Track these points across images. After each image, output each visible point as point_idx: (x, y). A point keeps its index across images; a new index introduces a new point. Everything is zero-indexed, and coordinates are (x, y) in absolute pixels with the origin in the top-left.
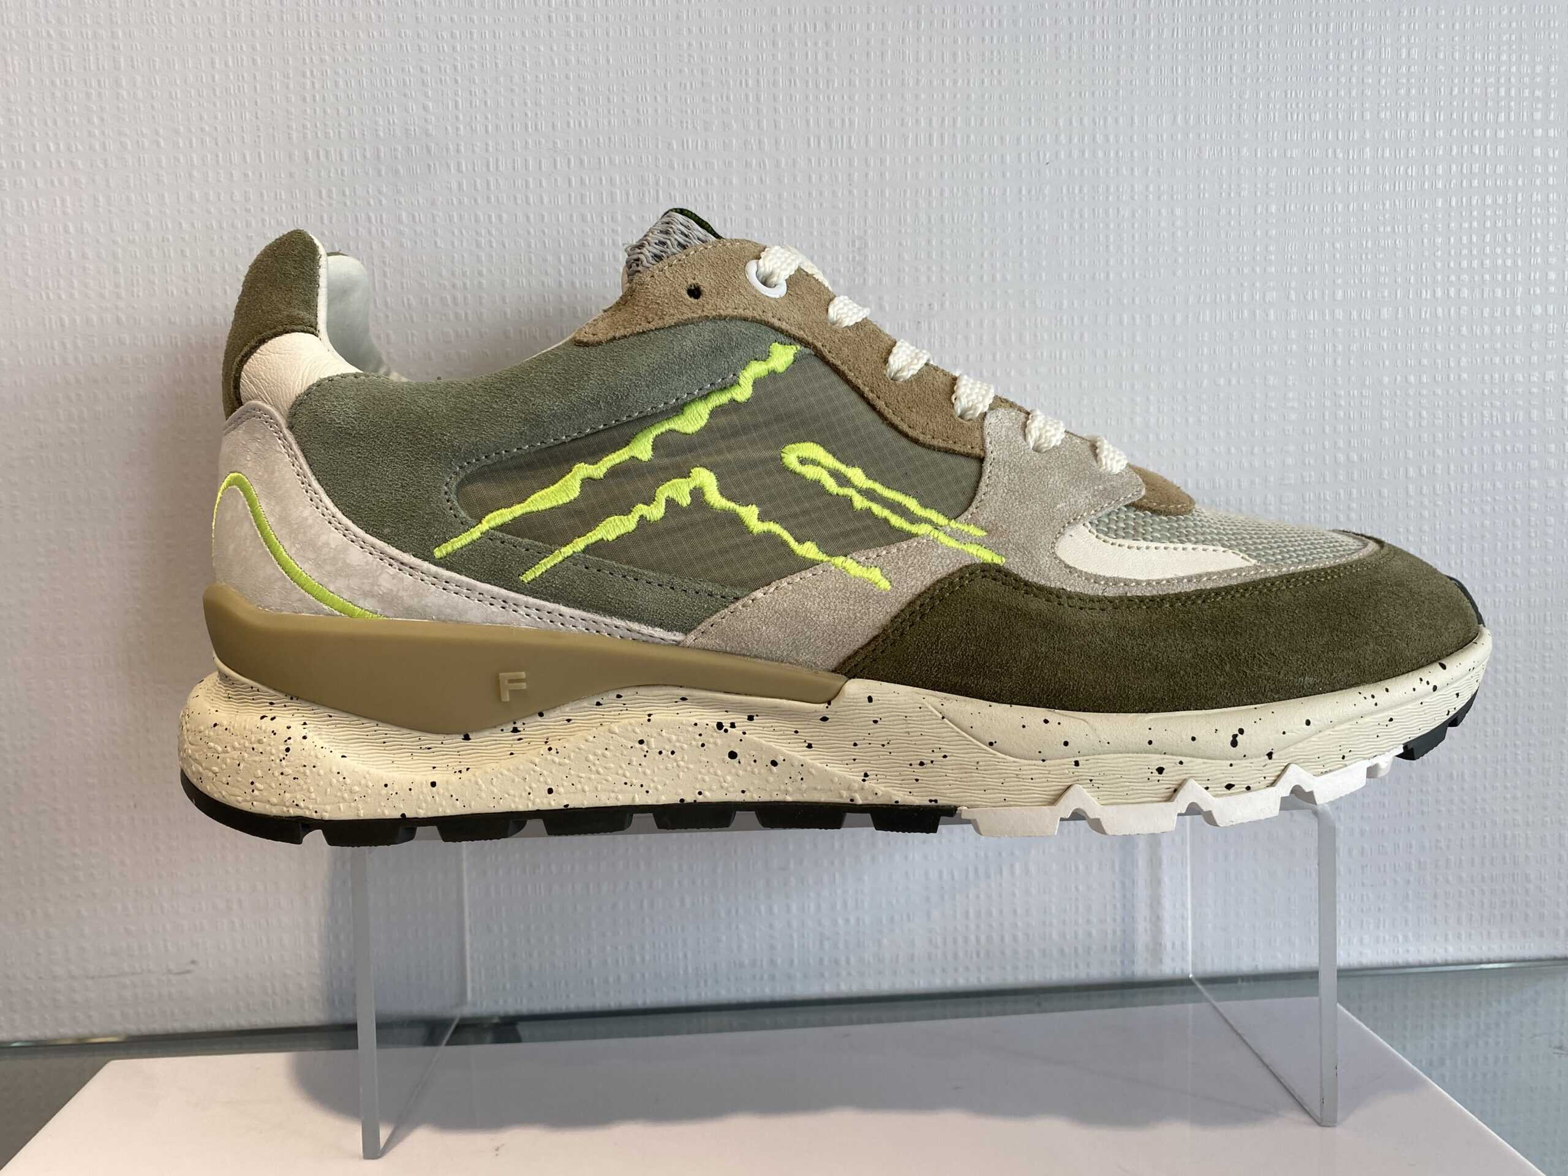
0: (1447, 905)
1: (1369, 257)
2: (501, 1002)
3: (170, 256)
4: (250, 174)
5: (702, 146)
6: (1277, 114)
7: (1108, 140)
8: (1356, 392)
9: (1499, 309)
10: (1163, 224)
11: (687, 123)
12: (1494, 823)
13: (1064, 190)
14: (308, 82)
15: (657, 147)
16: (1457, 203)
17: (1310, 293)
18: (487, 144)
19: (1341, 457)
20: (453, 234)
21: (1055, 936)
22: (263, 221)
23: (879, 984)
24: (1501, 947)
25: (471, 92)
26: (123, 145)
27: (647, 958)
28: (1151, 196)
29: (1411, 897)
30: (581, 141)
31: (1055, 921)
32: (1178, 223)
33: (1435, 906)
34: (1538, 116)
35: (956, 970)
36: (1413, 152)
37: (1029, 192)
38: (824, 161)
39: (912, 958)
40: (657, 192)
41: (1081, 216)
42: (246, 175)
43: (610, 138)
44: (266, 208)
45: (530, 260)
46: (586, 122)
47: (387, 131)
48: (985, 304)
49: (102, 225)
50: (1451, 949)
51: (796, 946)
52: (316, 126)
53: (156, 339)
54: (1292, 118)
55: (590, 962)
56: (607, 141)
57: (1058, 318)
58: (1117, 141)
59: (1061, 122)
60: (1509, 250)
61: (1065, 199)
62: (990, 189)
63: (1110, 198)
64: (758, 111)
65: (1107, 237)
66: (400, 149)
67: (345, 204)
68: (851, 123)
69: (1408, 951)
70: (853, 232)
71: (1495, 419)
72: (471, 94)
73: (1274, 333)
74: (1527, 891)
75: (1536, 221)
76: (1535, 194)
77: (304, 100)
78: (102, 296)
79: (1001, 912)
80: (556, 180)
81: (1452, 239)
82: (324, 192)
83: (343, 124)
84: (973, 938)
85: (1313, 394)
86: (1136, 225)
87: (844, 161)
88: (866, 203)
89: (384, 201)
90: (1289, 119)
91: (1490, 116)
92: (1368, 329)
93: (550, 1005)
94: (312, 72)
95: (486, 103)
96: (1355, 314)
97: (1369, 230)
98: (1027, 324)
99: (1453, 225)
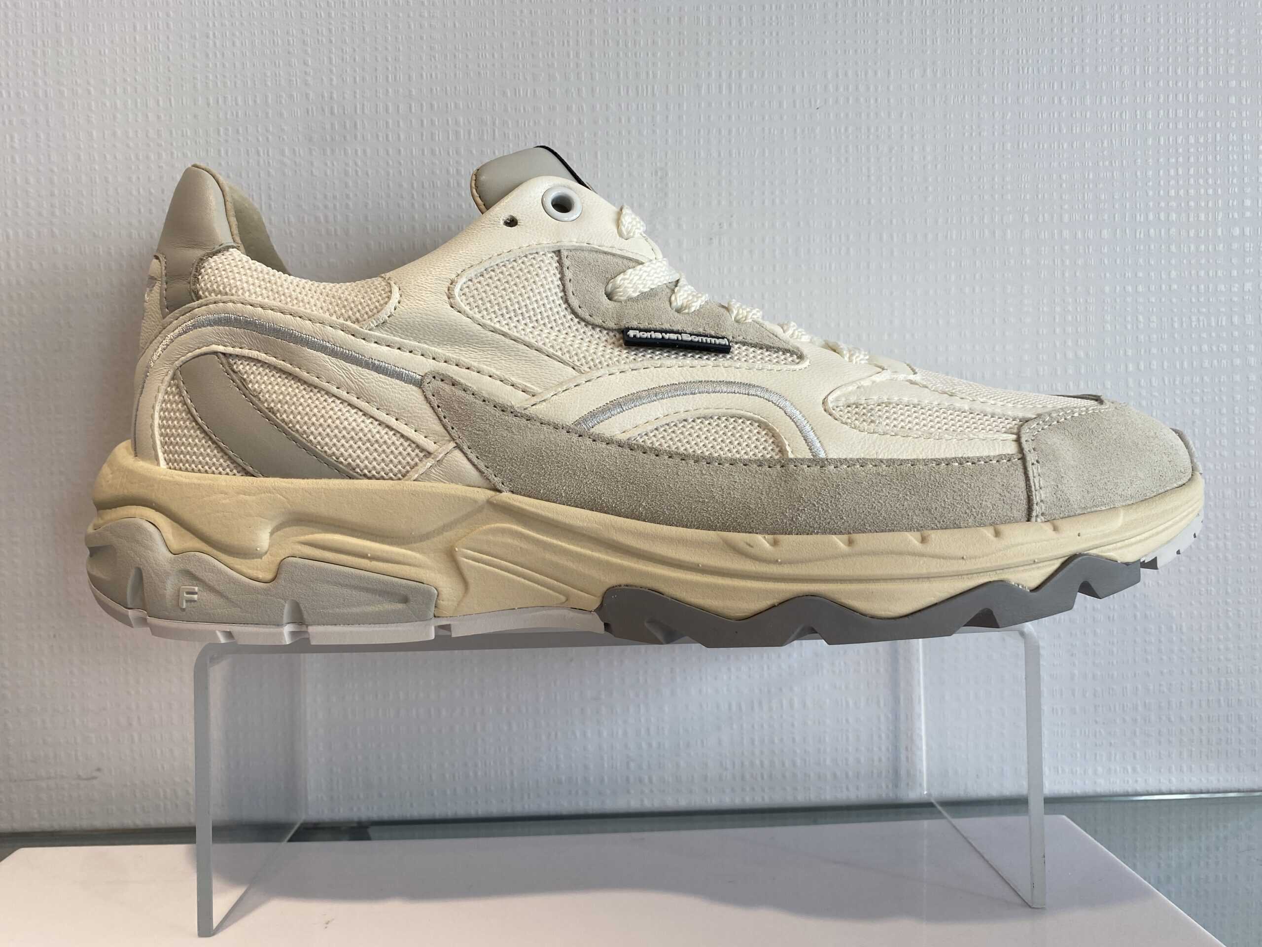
0: (1170, 742)
1: (1091, 186)
2: (355, 809)
3: (96, 182)
4: (162, 116)
5: (531, 94)
6: (1010, 68)
7: (868, 88)
8: (1081, 300)
9: (1203, 231)
10: (915, 158)
11: (519, 74)
12: (1209, 671)
13: (832, 130)
14: (211, 43)
15: (494, 94)
16: (1165, 142)
17: (1041, 216)
18: (355, 93)
19: (1070, 355)
20: (326, 164)
21: (828, 762)
22: (172, 154)
23: (677, 801)
24: (1219, 780)
25: (342, 50)
26: (61, 93)
27: (479, 773)
28: (905, 136)
29: (1138, 734)
30: (431, 90)
31: (828, 750)
32: (929, 158)
33: (1160, 743)
34: (1232, 70)
35: (743, 790)
36: (1126, 100)
37: (803, 131)
38: (632, 106)
39: (705, 778)
40: (494, 131)
41: (846, 152)
42: (159, 117)
43: (455, 88)
44: (174, 144)
45: (388, 186)
46: (436, 74)
47: (274, 81)
48: (767, 225)
49: (42, 157)
50: (1174, 780)
51: (606, 765)
52: (216, 77)
53: (83, 249)
54: (1023, 72)
55: (431, 777)
56: (453, 90)
57: (828, 235)
58: (876, 89)
59: (829, 76)
60: (1210, 181)
61: (833, 137)
62: (770, 130)
63: (871, 137)
64: (577, 65)
65: (869, 169)
66: (284, 96)
67: (239, 141)
68: (655, 76)
69: (1136, 781)
70: (656, 164)
71: (1201, 323)
72: (343, 51)
73: (1011, 249)
74: (1240, 730)
75: (1233, 156)
76: (1231, 135)
77: (207, 55)
78: (40, 214)
79: (782, 740)
80: (411, 121)
81: (1161, 172)
82: (222, 129)
83: (239, 75)
84: (758, 762)
85: (1045, 301)
86: (893, 160)
87: (649, 107)
88: (667, 140)
89: (270, 137)
90: (1021, 72)
91: (1192, 70)
92: (1091, 247)
93: (397, 813)
94: (214, 34)
95: (355, 60)
96: (1079, 235)
97: (1090, 164)
98: (802, 239)
99: (1161, 160)
